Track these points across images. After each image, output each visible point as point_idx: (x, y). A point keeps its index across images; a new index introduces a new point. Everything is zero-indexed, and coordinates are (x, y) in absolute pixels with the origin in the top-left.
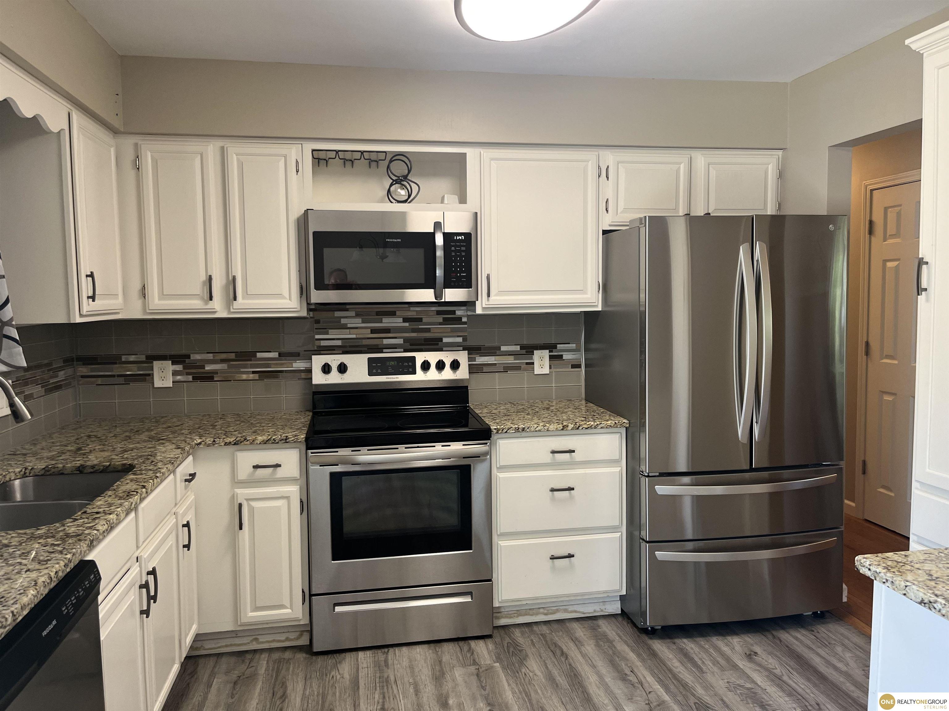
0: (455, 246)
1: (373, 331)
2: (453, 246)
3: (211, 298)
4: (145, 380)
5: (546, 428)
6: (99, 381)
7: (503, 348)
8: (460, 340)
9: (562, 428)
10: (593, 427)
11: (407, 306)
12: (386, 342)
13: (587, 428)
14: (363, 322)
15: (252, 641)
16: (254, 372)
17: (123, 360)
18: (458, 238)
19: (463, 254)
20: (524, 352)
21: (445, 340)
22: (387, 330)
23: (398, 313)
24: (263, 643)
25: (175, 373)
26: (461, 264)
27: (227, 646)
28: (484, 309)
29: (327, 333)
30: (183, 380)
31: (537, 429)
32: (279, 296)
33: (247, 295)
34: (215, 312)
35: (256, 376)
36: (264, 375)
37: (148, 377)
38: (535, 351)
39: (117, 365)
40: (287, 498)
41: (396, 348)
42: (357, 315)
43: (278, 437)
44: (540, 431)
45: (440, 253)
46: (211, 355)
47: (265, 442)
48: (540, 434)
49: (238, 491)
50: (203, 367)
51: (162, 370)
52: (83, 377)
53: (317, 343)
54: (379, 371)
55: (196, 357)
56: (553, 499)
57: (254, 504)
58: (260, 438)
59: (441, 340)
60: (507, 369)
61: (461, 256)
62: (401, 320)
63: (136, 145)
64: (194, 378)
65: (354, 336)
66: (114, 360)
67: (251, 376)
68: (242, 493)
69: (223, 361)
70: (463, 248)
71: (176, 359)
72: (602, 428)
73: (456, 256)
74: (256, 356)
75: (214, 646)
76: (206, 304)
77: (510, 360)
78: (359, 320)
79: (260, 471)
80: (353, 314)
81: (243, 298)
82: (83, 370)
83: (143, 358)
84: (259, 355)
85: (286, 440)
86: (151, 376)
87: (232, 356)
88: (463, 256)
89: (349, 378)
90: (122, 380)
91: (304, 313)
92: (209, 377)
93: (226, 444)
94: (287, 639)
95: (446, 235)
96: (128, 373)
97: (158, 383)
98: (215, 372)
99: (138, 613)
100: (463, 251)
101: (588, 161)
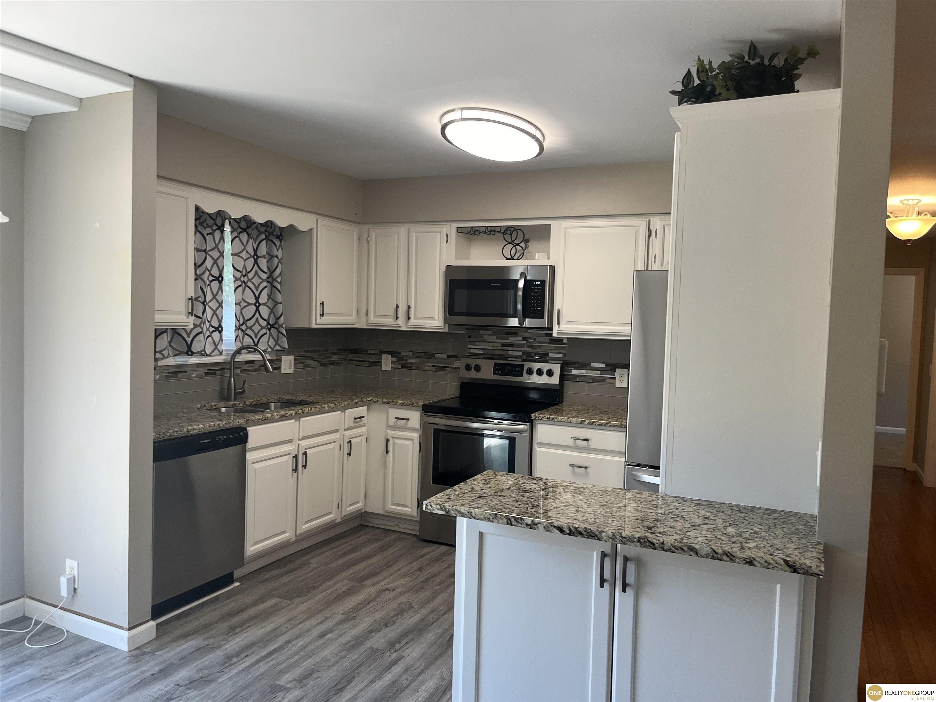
0: (534, 289)
1: (504, 345)
2: (533, 289)
3: (397, 318)
4: (377, 365)
5: (569, 420)
6: (358, 363)
7: (593, 365)
8: (561, 356)
9: (580, 422)
10: (604, 424)
11: (525, 329)
12: (510, 353)
13: (599, 425)
14: (497, 339)
15: (395, 525)
16: (433, 366)
17: (369, 352)
18: (537, 283)
19: (539, 294)
20: (608, 369)
21: (551, 355)
22: (512, 345)
23: (519, 334)
24: (400, 528)
25: (393, 362)
26: (537, 301)
27: (383, 524)
28: (558, 333)
29: (475, 345)
30: (396, 367)
31: (563, 420)
32: (433, 318)
33: (416, 318)
34: (400, 327)
35: (434, 369)
36: (439, 368)
37: (379, 364)
38: (617, 369)
39: (365, 355)
40: (412, 440)
41: (516, 358)
42: (494, 334)
43: (408, 402)
44: (564, 422)
45: (520, 293)
46: (411, 353)
47: (402, 404)
48: (565, 424)
49: (389, 431)
50: (406, 360)
51: (386, 360)
52: (350, 360)
53: (469, 351)
54: (500, 372)
55: (404, 354)
56: (573, 472)
57: (397, 441)
58: (400, 402)
59: (547, 355)
60: (595, 380)
61: (538, 296)
62: (521, 339)
63: (369, 229)
64: (402, 367)
65: (491, 348)
66: (364, 352)
67: (430, 369)
68: (391, 433)
69: (417, 357)
70: (539, 291)
71: (394, 354)
72: (610, 426)
73: (534, 296)
74: (434, 356)
75: (376, 522)
76: (395, 321)
77: (597, 374)
78: (495, 337)
79: (400, 421)
80: (491, 332)
81: (415, 319)
82: (351, 356)
83: (378, 352)
84: (436, 355)
85: (412, 405)
86: (380, 362)
87: (423, 355)
88: (539, 296)
89: (480, 375)
90: (367, 364)
91: (446, 330)
92: (408, 367)
93: (383, 402)
94: (413, 530)
95: (526, 281)
96: (371, 360)
97: (384, 368)
98: (413, 364)
99: (291, 470)
100: (540, 292)
101: (640, 226)
